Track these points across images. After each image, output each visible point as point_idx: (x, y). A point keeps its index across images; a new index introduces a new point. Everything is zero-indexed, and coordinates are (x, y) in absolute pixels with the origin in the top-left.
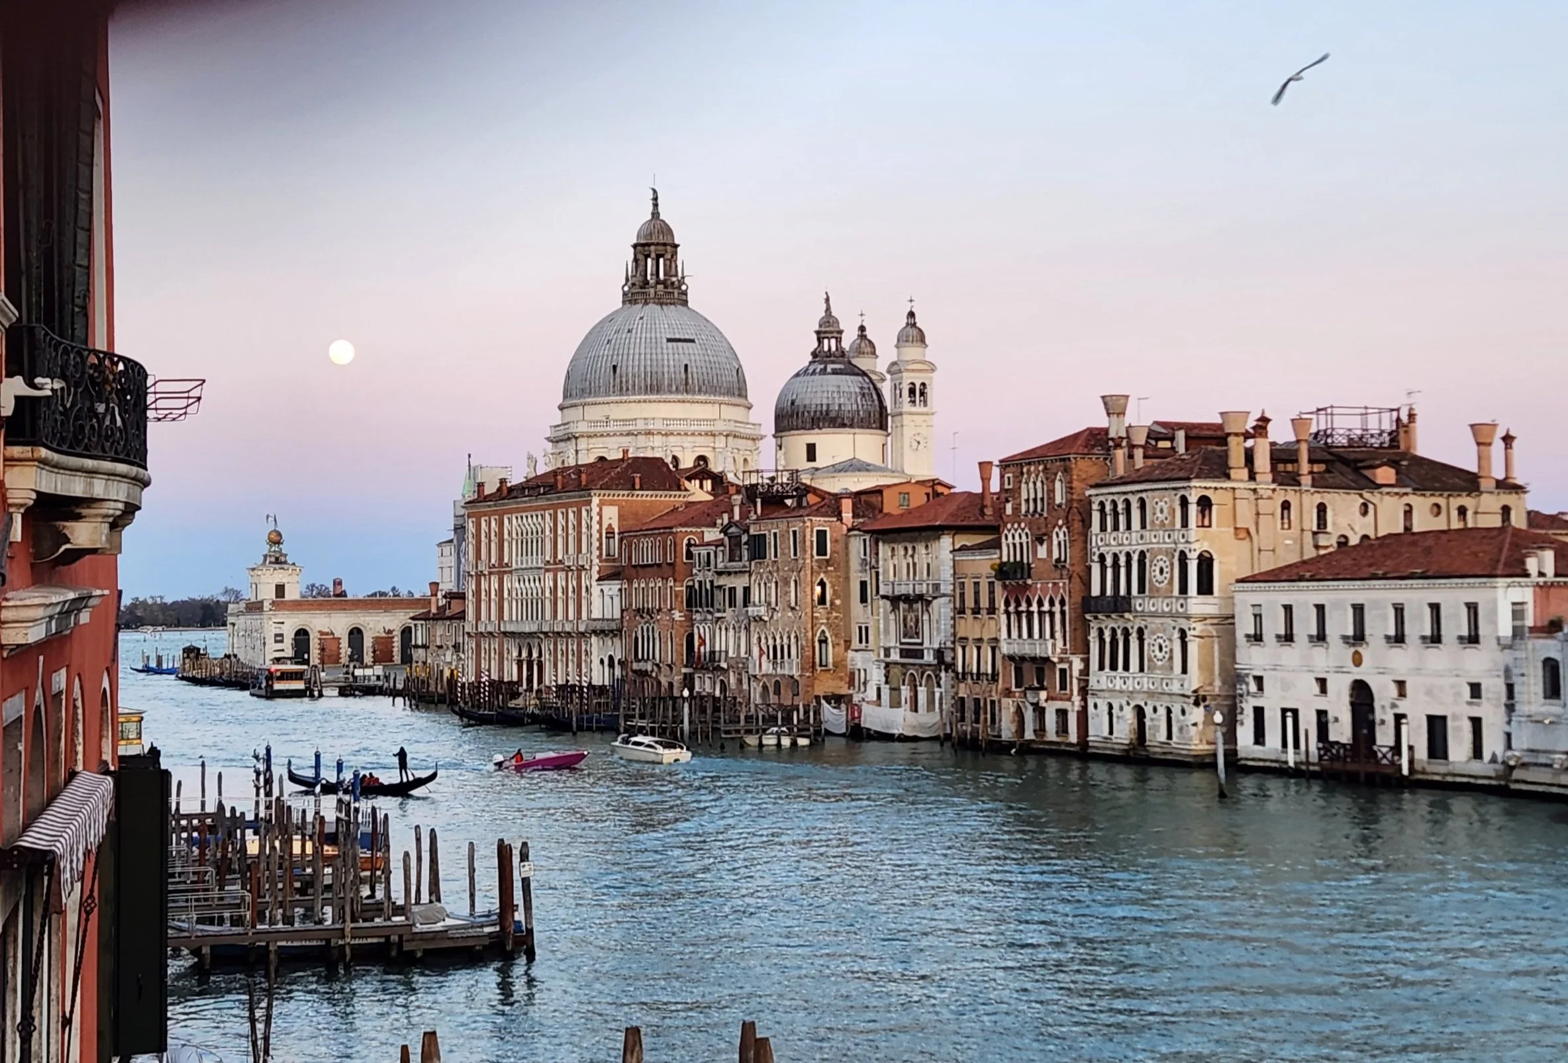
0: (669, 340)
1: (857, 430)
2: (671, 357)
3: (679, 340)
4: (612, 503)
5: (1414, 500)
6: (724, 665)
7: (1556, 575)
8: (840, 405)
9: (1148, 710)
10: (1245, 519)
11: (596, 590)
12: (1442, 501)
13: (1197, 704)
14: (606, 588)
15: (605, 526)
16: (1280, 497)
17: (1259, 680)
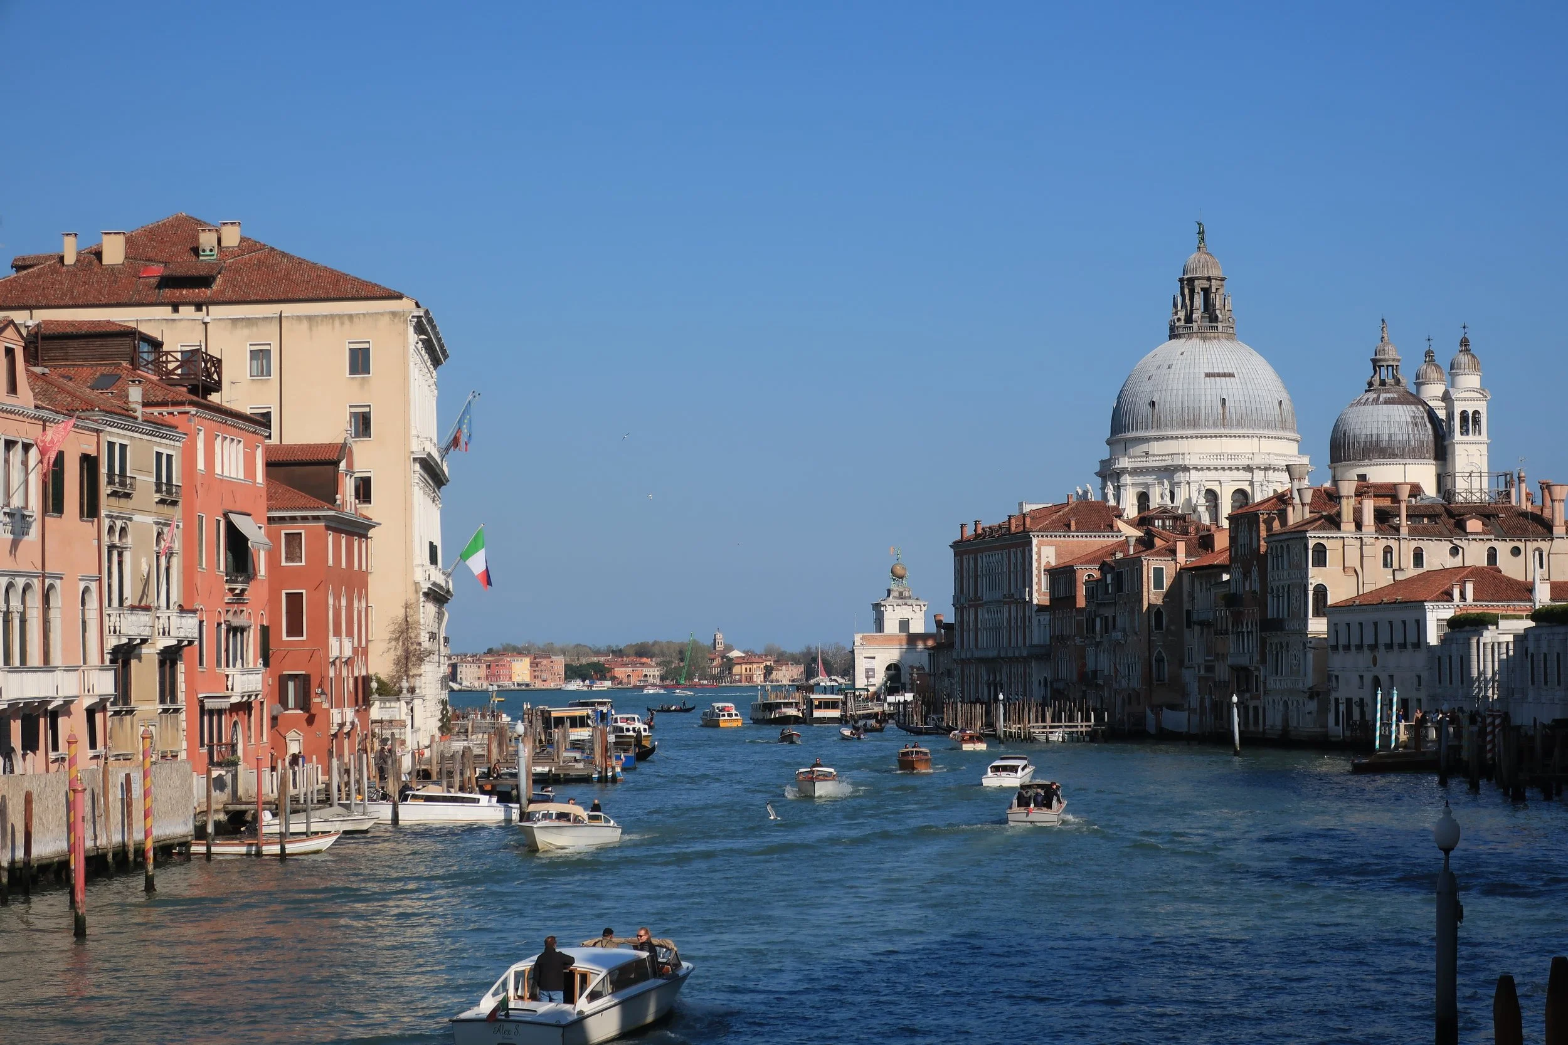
0: (1208, 375)
1: (1408, 461)
2: (1208, 392)
3: (1219, 375)
4: (1050, 544)
5: (1498, 545)
6: (1101, 682)
7: (1474, 600)
8: (1390, 436)
9: (1290, 703)
10: (1353, 560)
11: (1035, 621)
12: (1521, 545)
13: (1311, 697)
14: (1042, 619)
15: (1043, 563)
16: (1382, 543)
17: (1337, 677)
